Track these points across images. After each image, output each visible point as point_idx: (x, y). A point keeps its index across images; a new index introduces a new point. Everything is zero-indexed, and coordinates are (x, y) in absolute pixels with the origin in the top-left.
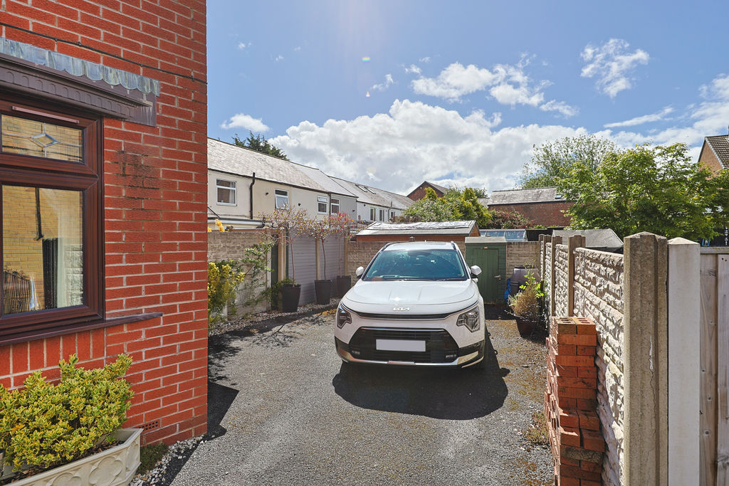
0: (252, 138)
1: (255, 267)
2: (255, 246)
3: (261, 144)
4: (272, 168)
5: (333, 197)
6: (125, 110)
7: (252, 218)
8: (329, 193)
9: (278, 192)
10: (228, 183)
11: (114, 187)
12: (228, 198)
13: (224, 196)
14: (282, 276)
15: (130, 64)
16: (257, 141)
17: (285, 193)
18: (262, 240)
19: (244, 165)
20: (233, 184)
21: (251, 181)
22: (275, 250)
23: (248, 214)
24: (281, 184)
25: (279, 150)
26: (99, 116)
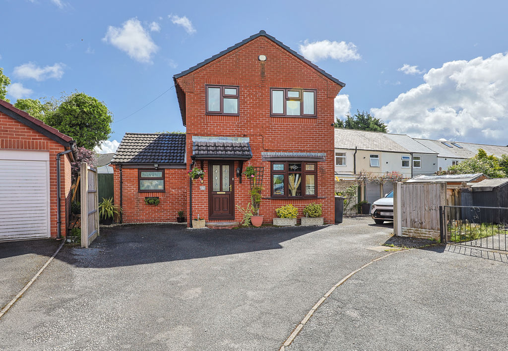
0: (359, 114)
1: (351, 194)
2: (351, 187)
3: (365, 118)
4: (369, 140)
5: (414, 155)
6: (321, 160)
7: (355, 173)
8: (411, 153)
9: (372, 156)
10: (341, 154)
11: (319, 174)
12: (342, 162)
13: (340, 162)
14: (363, 199)
15: (321, 152)
16: (362, 116)
17: (377, 156)
18: (354, 185)
19: (351, 142)
20: (345, 154)
21: (354, 151)
22: (360, 188)
23: (353, 170)
24: (374, 151)
25: (378, 121)
26: (317, 162)
